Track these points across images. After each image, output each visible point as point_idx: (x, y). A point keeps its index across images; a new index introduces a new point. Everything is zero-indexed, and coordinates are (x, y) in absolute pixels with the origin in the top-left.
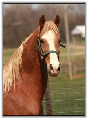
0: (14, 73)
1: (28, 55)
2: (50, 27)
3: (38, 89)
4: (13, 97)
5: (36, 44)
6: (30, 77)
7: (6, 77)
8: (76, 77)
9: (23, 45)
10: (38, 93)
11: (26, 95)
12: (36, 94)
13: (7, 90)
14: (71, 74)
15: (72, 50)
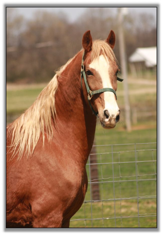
0: (42, 121)
1: (65, 93)
2: (101, 50)
3: (80, 146)
4: (41, 157)
5: (77, 76)
6: (68, 127)
7: (30, 126)
8: (136, 128)
9: (57, 77)
10: (79, 151)
11: (61, 154)
12: (76, 153)
13: (32, 147)
14: (128, 123)
15: (131, 86)
